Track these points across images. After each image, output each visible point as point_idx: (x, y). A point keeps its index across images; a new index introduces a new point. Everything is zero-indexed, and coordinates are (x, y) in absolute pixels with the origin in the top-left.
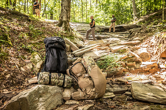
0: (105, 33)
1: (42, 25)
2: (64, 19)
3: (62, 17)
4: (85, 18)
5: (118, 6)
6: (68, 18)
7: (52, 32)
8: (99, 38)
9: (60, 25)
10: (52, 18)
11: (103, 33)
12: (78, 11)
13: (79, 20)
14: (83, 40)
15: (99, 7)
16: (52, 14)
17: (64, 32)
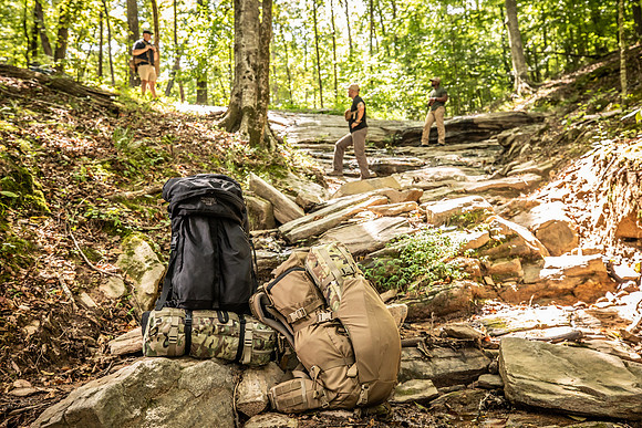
0: (408, 149)
1: (164, 128)
2: (248, 101)
3: (239, 96)
4: (329, 94)
5: (455, 44)
6: (263, 96)
7: (203, 153)
8: (383, 171)
9: (233, 125)
10: (202, 98)
11: (401, 149)
12: (301, 66)
13: (309, 100)
14: (320, 180)
15: (383, 50)
16: (202, 84)
17: (249, 151)
